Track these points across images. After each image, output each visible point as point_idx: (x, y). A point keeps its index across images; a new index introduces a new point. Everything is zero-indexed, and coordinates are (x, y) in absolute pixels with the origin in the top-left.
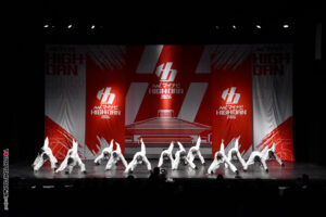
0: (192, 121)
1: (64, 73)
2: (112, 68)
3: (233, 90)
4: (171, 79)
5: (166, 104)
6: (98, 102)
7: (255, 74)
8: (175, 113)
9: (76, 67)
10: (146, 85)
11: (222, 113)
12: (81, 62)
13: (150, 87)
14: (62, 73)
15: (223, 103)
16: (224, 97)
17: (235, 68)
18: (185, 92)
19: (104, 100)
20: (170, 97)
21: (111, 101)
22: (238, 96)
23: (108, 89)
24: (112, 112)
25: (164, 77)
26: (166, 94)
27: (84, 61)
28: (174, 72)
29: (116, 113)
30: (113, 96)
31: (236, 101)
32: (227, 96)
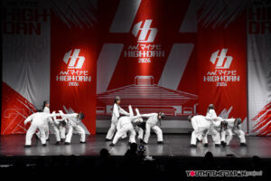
0: (175, 89)
1: (25, 33)
2: (81, 27)
3: (224, 52)
4: (151, 39)
5: (145, 69)
6: (65, 67)
7: (251, 32)
8: (155, 81)
9: (39, 25)
10: (122, 46)
11: (210, 79)
12: (45, 20)
14: (22, 31)
15: (211, 67)
16: (213, 60)
17: (226, 26)
18: (167, 55)
19: (71, 64)
20: (149, 61)
21: (80, 65)
22: (230, 59)
23: (77, 52)
24: (81, 79)
25: (142, 38)
26: (145, 57)
27: (49, 18)
28: (154, 31)
29: (85, 79)
30: (82, 60)
31: (227, 66)
32: (217, 59)
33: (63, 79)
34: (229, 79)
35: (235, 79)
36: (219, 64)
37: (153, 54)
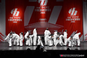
0: (55, 24)
3: (74, 9)
5: (43, 16)
6: (12, 15)
8: (47, 20)
10: (34, 7)
11: (69, 20)
13: (35, 8)
15: (69, 15)
16: (70, 12)
18: (52, 11)
19: (14, 14)
20: (44, 13)
22: (76, 12)
23: (16, 9)
24: (18, 20)
26: (43, 11)
29: (20, 20)
31: (75, 14)
32: (71, 12)
33: (11, 20)
34: (76, 19)
35: (78, 19)
36: (72, 14)
37: (46, 10)
